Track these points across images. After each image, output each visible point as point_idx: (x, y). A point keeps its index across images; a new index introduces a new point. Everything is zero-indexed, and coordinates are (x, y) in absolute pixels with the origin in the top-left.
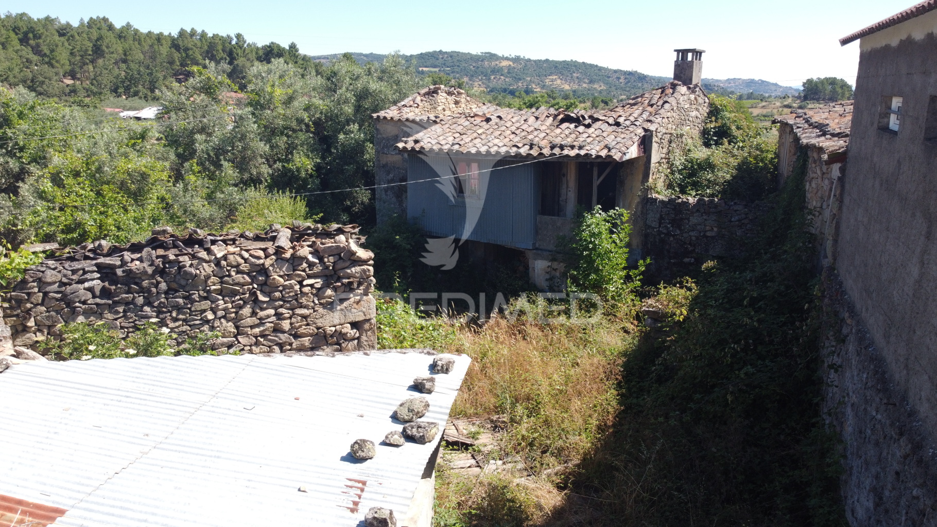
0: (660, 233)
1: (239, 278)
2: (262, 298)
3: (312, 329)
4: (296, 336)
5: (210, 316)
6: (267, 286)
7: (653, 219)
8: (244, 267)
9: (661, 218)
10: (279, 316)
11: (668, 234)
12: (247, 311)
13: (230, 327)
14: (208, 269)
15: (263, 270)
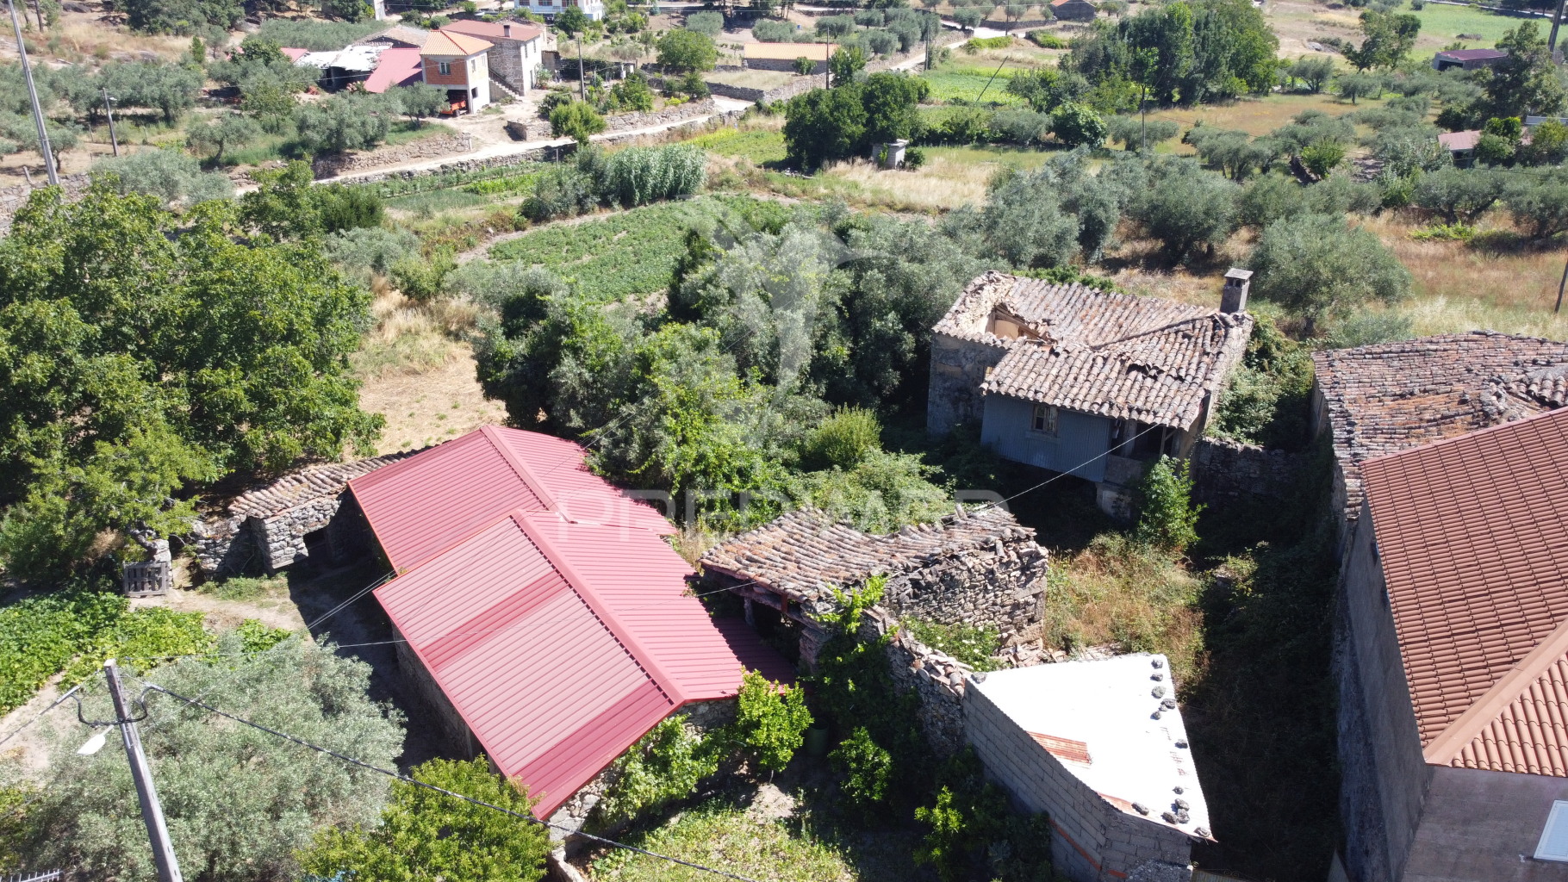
0: (1210, 469)
1: (979, 578)
2: (990, 587)
3: (1012, 601)
4: (1003, 606)
5: (963, 601)
6: (993, 581)
7: (1205, 457)
8: (983, 571)
9: (1212, 458)
10: (996, 596)
11: (1218, 471)
12: (981, 595)
13: (971, 606)
14: (965, 574)
15: (992, 572)
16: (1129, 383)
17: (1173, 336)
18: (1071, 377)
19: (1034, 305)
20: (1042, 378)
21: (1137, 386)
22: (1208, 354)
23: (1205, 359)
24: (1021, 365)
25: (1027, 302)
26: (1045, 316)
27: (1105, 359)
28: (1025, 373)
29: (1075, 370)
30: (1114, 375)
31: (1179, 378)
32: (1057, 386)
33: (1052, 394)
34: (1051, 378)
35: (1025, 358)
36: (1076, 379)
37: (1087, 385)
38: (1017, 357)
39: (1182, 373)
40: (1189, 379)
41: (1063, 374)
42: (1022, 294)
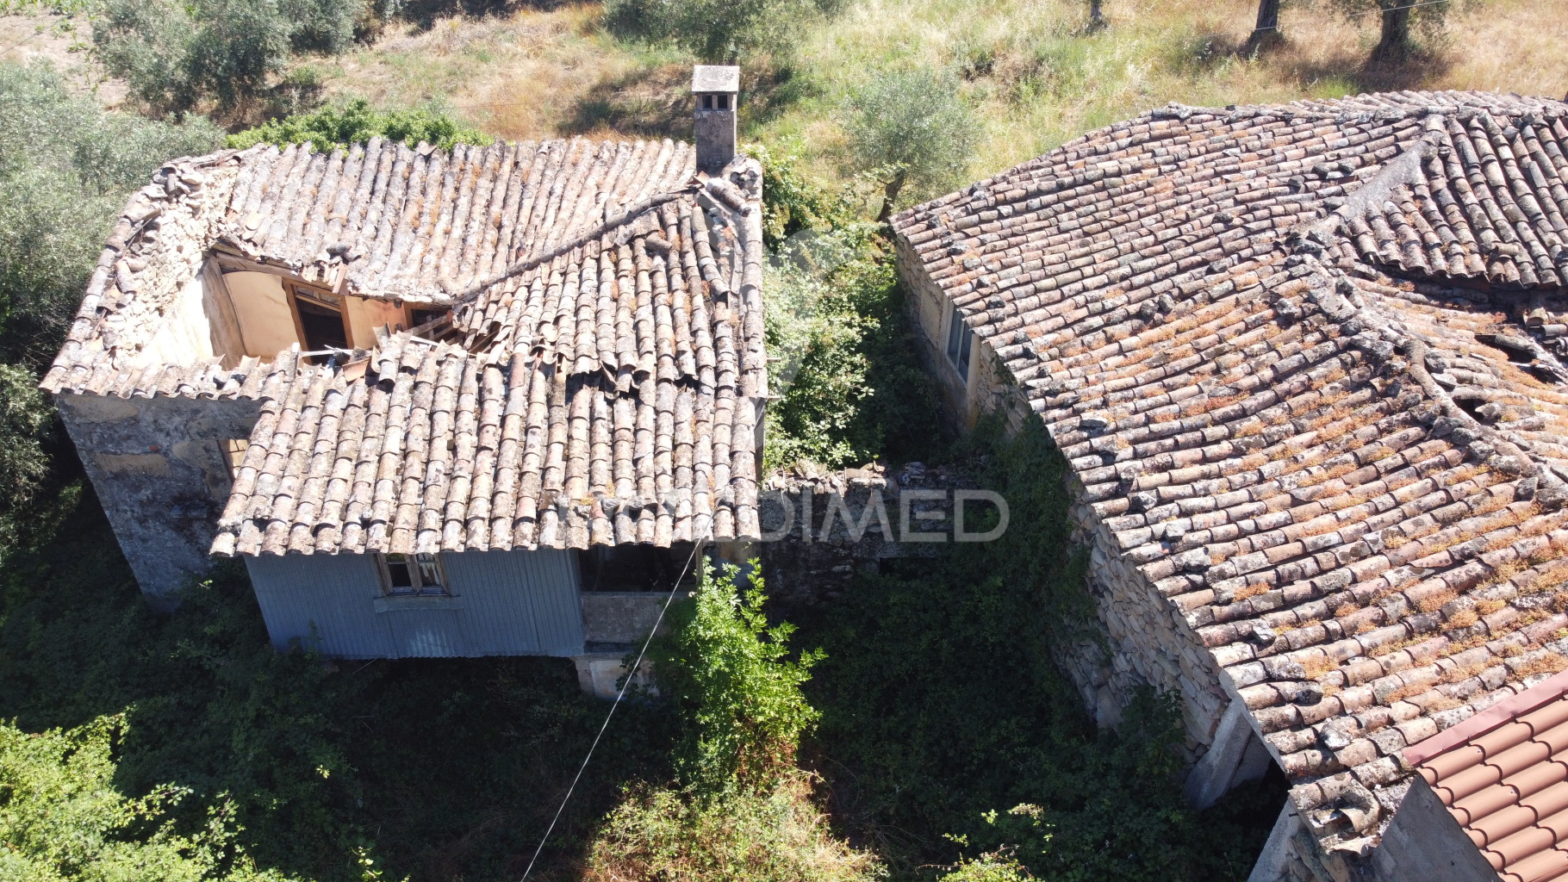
16: (580, 430)
17: (625, 252)
18: (441, 445)
19: (300, 218)
20: (368, 472)
21: (602, 434)
22: (723, 297)
23: (724, 312)
24: (305, 442)
25: (282, 214)
26: (332, 242)
27: (506, 370)
28: (322, 465)
29: (444, 422)
30: (539, 413)
31: (685, 381)
32: (413, 488)
33: (407, 516)
34: (391, 463)
35: (312, 415)
36: (453, 448)
37: (486, 459)
38: (290, 418)
39: (690, 369)
40: (708, 377)
41: (416, 444)
42: (266, 196)
